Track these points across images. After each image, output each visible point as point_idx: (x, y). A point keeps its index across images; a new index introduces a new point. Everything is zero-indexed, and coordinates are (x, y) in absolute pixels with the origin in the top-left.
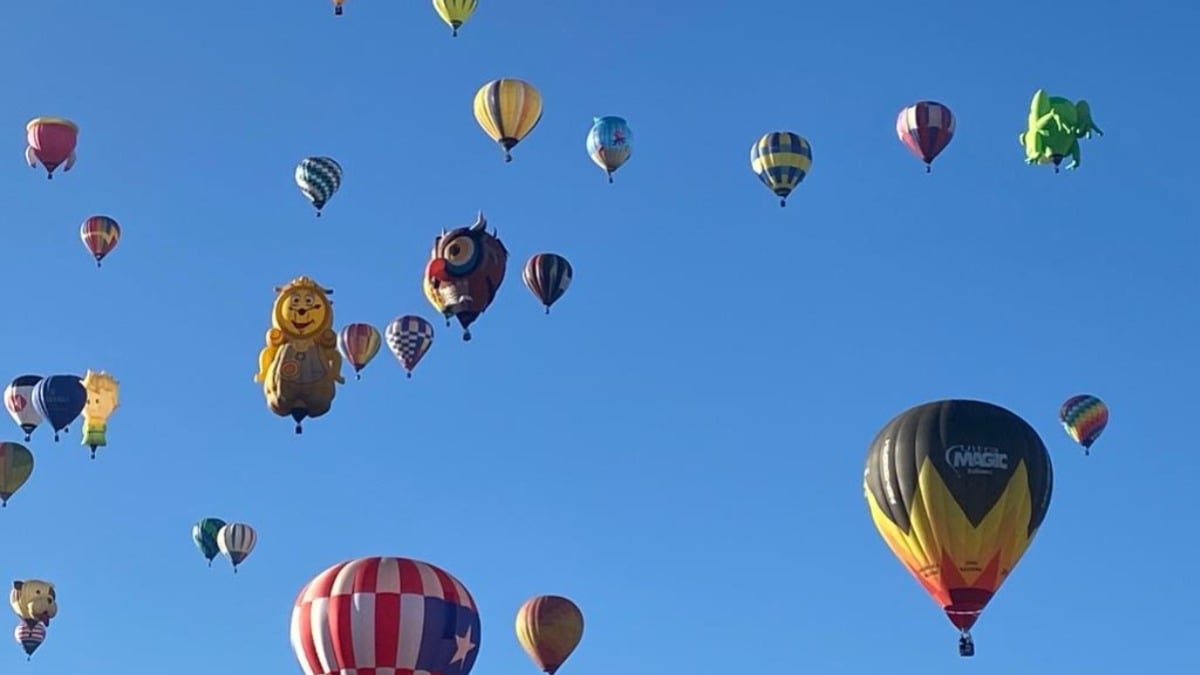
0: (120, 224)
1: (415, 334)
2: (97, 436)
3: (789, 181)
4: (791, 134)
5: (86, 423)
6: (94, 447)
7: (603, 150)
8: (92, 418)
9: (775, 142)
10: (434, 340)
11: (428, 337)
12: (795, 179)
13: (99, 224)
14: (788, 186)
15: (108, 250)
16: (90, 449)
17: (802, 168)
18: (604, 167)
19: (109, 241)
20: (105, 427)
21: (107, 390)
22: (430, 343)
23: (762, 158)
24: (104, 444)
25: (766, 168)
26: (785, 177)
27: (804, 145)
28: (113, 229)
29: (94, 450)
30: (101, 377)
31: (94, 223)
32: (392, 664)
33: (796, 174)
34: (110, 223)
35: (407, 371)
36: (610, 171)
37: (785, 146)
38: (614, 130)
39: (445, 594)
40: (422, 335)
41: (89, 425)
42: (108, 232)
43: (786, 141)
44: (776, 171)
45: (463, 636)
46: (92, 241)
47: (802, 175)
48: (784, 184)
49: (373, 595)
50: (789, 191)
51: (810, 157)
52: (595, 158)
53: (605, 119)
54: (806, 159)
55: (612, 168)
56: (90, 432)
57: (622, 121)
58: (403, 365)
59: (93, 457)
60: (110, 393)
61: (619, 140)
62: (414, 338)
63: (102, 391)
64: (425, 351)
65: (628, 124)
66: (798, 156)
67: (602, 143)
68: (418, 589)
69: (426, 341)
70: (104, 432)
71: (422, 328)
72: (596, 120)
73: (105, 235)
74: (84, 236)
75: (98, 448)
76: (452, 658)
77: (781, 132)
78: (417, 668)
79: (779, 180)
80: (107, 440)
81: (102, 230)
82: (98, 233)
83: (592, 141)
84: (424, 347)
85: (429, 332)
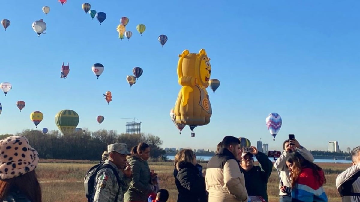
2: (122, 37)
5: (120, 34)
6: (121, 39)
8: (121, 33)
16: (120, 39)
24: (123, 38)
56: (120, 36)
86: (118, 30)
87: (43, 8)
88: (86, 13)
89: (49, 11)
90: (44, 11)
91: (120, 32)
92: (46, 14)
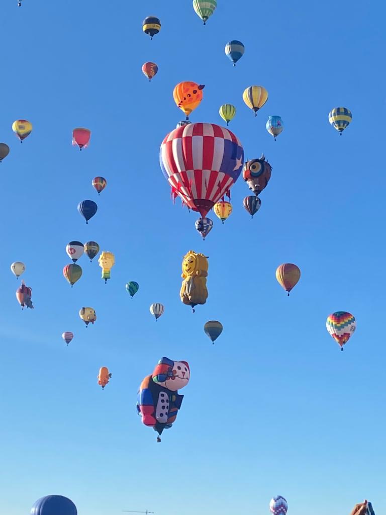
0: (106, 179)
1: (206, 224)
2: (107, 275)
3: (343, 126)
4: (344, 108)
5: (103, 270)
6: (106, 279)
7: (273, 129)
8: (105, 268)
9: (338, 112)
10: (213, 226)
11: (211, 225)
12: (346, 125)
13: (98, 179)
14: (343, 128)
15: (102, 189)
17: (348, 121)
18: (273, 135)
19: (102, 186)
20: (109, 272)
21: (110, 258)
22: (212, 227)
23: (333, 117)
25: (334, 121)
26: (342, 124)
27: (349, 112)
28: (104, 182)
29: (106, 281)
30: (107, 253)
31: (97, 179)
32: (210, 169)
33: (346, 123)
34: (103, 179)
35: (203, 238)
36: (275, 136)
37: (342, 112)
38: (277, 121)
39: (232, 139)
40: (208, 224)
41: (104, 271)
42: (102, 183)
43: (342, 111)
44: (338, 122)
45: (239, 159)
46: (96, 186)
47: (348, 123)
48: (342, 127)
49: (202, 137)
50: (343, 129)
51: (351, 117)
52: (270, 131)
53: (272, 117)
54: (350, 118)
55: (276, 135)
56: (104, 274)
57: (280, 117)
58: (202, 235)
59: (106, 283)
60: (110, 259)
61: (279, 125)
62: (206, 225)
63: (107, 258)
64: (209, 231)
65: (282, 119)
66: (347, 116)
67: (273, 126)
68: (221, 135)
69: (210, 227)
70: (109, 274)
71: (208, 222)
72: (270, 117)
73: (101, 183)
74: (93, 184)
75: (108, 280)
76: (234, 168)
77: (340, 107)
78: (220, 171)
79: (339, 125)
80: (110, 276)
81: (99, 182)
82: (98, 183)
83: (268, 125)
84: (209, 229)
85: (211, 223)
86: (101, 265)
87: (13, 265)
88: (90, 260)
89: (22, 270)
90: (15, 271)
91: (104, 266)
92: (18, 276)
